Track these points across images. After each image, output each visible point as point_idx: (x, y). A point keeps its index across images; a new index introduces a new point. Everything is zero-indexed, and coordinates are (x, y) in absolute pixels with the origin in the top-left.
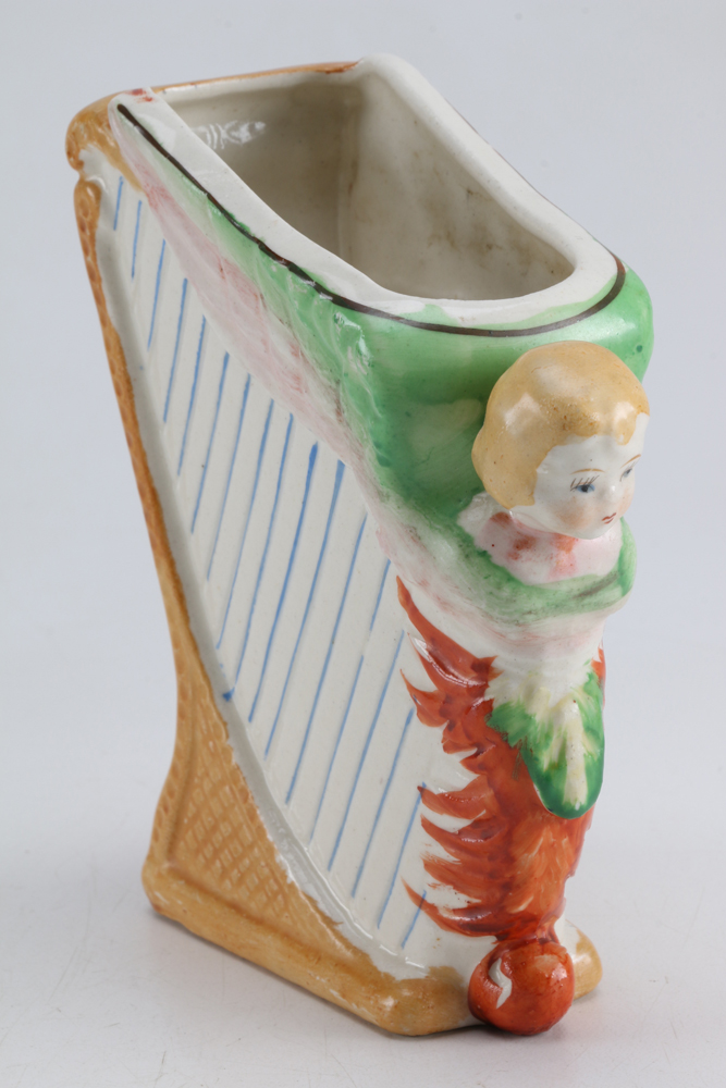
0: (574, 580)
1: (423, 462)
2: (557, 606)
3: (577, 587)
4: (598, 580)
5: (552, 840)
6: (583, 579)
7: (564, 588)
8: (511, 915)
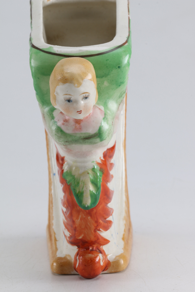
0: (82, 134)
1: (46, 94)
2: (76, 141)
3: (83, 136)
4: (91, 135)
5: (84, 217)
6: (85, 134)
7: (78, 136)
8: (78, 239)
